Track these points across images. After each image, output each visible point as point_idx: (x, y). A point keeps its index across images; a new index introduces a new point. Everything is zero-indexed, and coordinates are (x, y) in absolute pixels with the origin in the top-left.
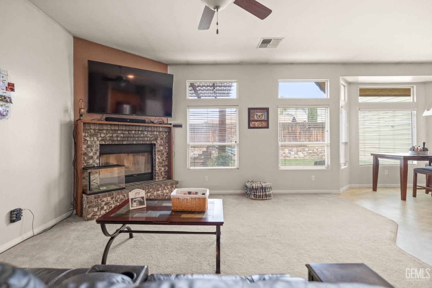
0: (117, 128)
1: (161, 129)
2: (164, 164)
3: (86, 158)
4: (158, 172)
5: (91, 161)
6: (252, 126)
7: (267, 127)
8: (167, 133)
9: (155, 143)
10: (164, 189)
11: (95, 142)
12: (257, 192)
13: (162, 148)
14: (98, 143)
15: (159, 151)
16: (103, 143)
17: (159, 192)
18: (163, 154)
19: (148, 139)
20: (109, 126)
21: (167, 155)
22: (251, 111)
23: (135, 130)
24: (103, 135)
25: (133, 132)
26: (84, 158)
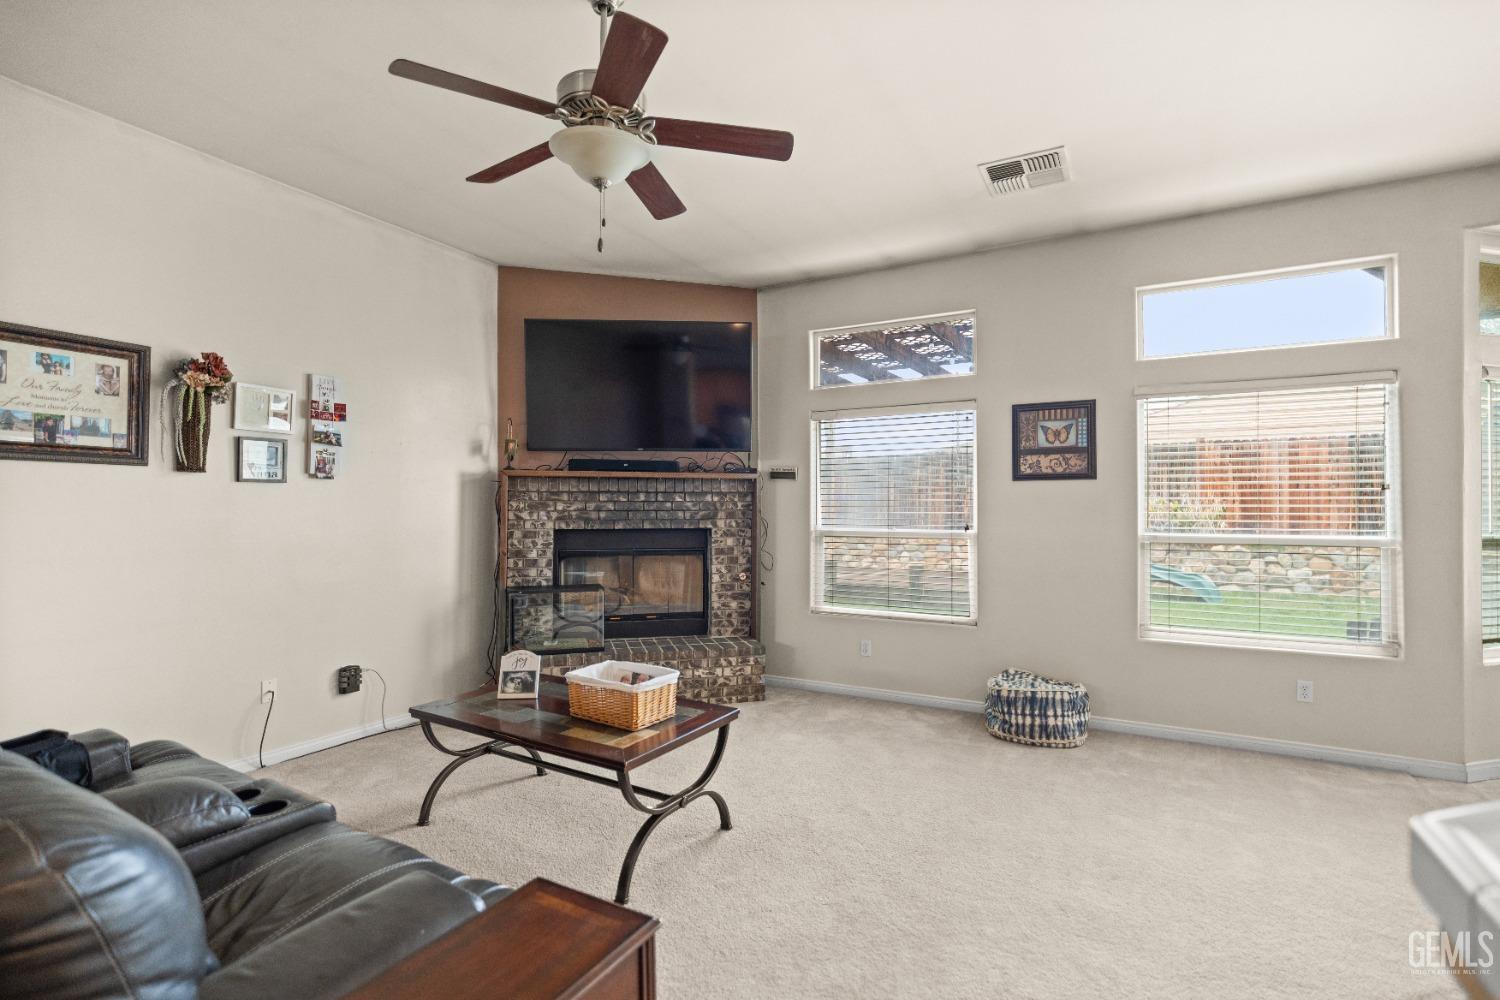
0: (594, 487)
1: (724, 488)
2: (737, 590)
3: (520, 564)
4: (719, 612)
5: (533, 572)
6: (1029, 471)
7: (1090, 473)
8: (749, 499)
9: (710, 526)
10: (717, 664)
11: (543, 524)
12: (1013, 711)
13: (730, 542)
14: (550, 525)
15: (721, 551)
16: (563, 526)
17: (701, 671)
18: (734, 560)
19: (688, 515)
20: (574, 482)
21: (748, 565)
22: (1023, 416)
23: (647, 492)
24: (560, 507)
25: (642, 497)
26: (516, 564)
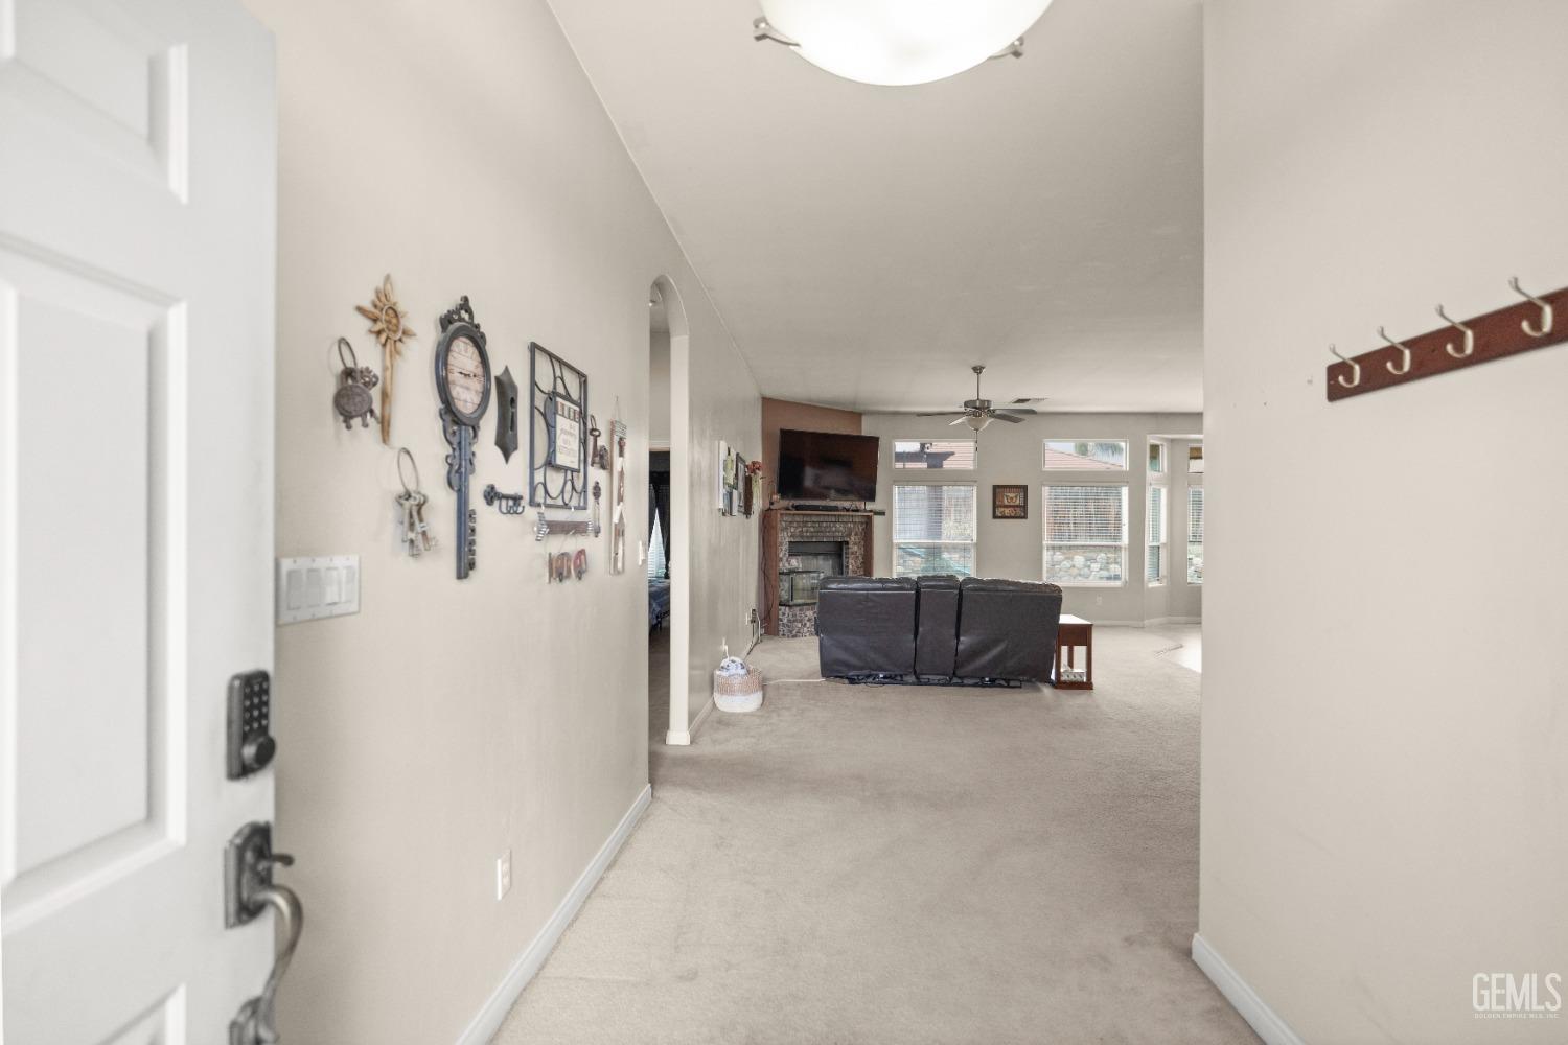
0: (806, 520)
1: (859, 520)
6: (1000, 515)
7: (1025, 517)
8: (866, 525)
9: (848, 540)
11: (785, 539)
13: (856, 547)
14: (788, 539)
15: (852, 553)
16: (794, 540)
18: (857, 558)
19: (838, 534)
20: (801, 517)
21: (863, 560)
22: (998, 490)
23: (827, 522)
24: (792, 530)
25: (824, 525)
26: (775, 560)
